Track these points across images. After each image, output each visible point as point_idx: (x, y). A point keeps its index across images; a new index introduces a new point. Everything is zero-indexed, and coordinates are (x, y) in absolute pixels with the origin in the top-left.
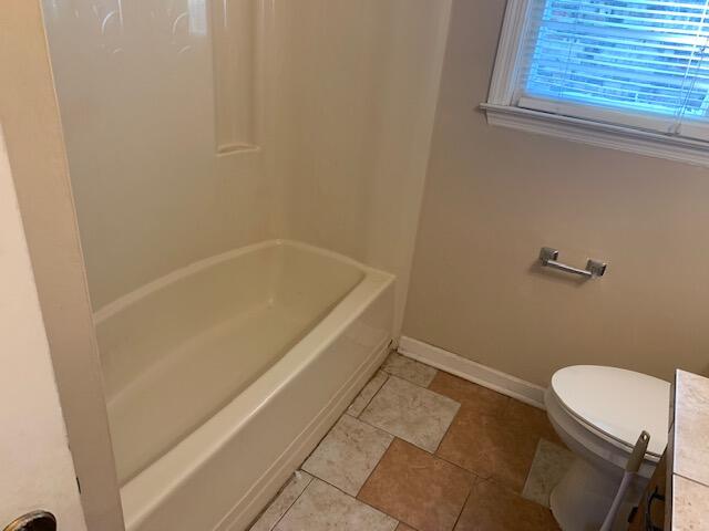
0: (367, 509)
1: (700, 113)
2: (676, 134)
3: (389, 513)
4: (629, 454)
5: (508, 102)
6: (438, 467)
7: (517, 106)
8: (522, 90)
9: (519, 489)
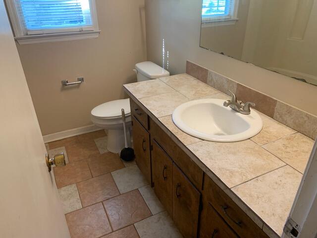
0: (63, 188)
1: (84, 23)
2: (82, 31)
3: (71, 184)
4: (121, 118)
5: (23, 34)
6: (73, 165)
7: (27, 35)
8: (26, 29)
9: (99, 153)
